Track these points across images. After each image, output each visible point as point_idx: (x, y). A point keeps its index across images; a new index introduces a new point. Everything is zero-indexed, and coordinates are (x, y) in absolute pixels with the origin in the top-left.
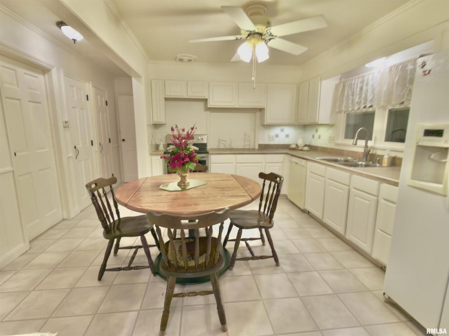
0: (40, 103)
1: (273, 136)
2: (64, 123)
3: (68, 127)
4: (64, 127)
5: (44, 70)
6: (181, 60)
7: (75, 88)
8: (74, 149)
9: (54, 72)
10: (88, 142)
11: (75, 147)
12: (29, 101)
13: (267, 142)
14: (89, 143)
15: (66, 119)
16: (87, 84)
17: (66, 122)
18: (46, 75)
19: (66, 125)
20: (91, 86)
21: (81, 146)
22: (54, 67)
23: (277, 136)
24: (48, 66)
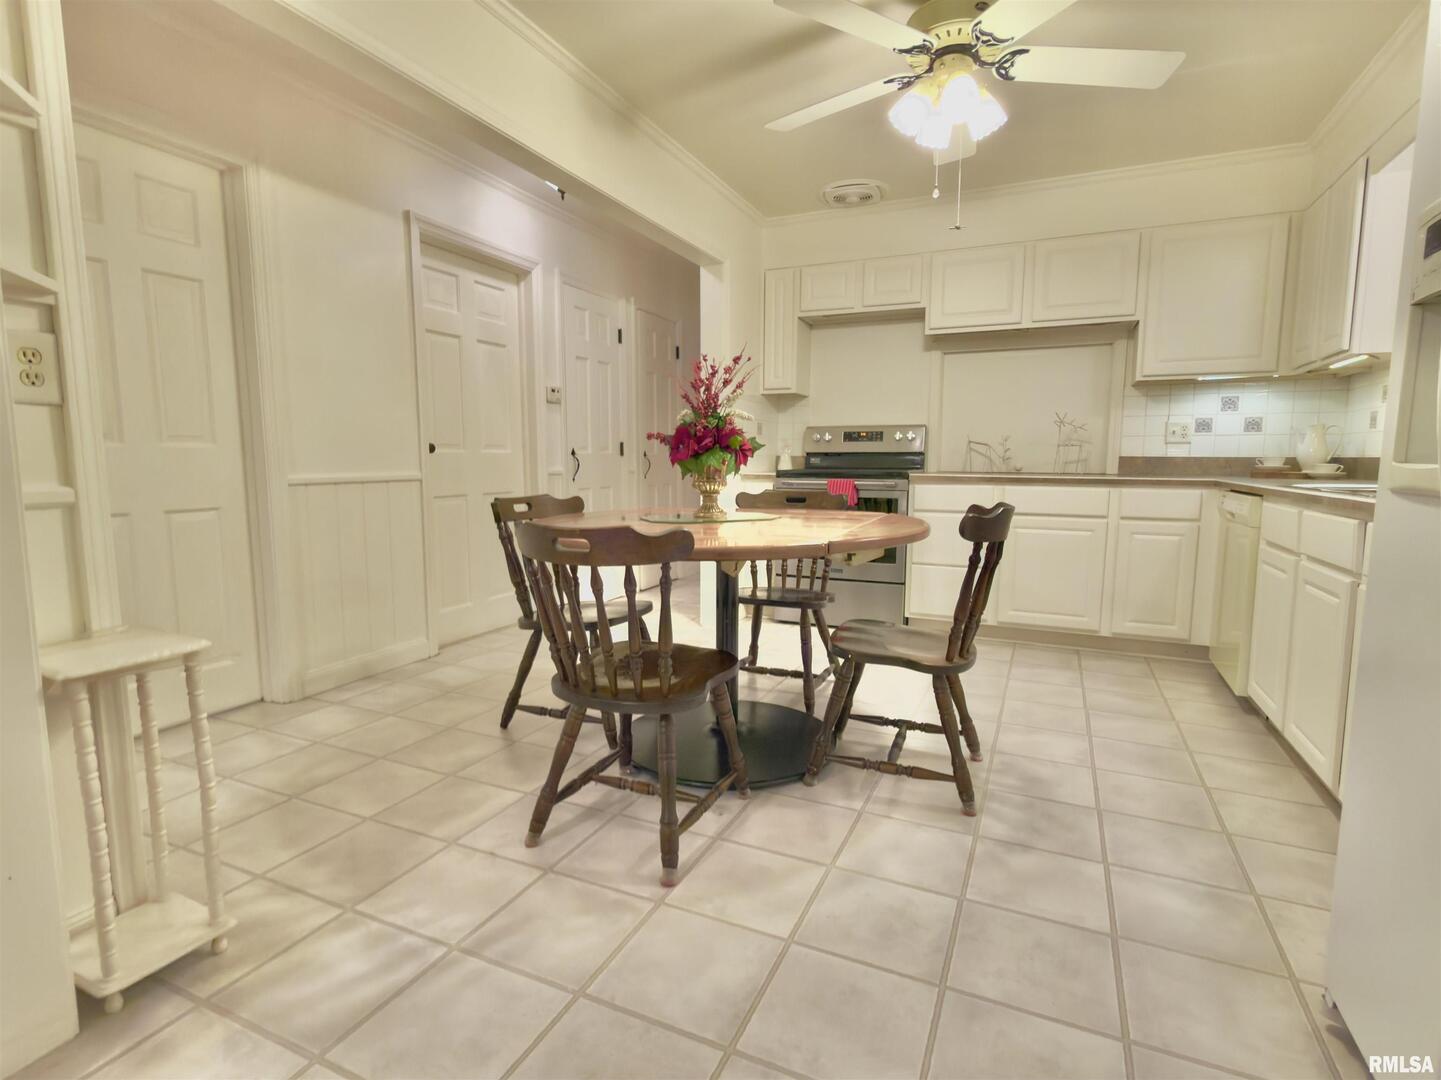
0: (504, 346)
1: (1185, 428)
2: (549, 391)
3: (558, 402)
4: (548, 402)
5: (516, 273)
6: (840, 199)
7: (587, 313)
8: (572, 457)
9: (537, 276)
10: (610, 447)
11: (573, 453)
12: (479, 341)
13: (1155, 449)
14: (613, 449)
15: (557, 384)
16: (621, 304)
17: (553, 391)
18: (522, 284)
19: (554, 397)
20: (632, 308)
21: (590, 451)
22: (537, 264)
23: (1204, 426)
24: (526, 264)
